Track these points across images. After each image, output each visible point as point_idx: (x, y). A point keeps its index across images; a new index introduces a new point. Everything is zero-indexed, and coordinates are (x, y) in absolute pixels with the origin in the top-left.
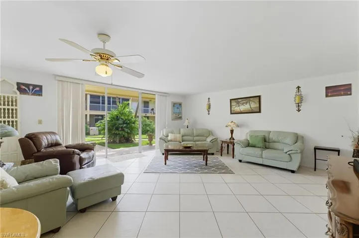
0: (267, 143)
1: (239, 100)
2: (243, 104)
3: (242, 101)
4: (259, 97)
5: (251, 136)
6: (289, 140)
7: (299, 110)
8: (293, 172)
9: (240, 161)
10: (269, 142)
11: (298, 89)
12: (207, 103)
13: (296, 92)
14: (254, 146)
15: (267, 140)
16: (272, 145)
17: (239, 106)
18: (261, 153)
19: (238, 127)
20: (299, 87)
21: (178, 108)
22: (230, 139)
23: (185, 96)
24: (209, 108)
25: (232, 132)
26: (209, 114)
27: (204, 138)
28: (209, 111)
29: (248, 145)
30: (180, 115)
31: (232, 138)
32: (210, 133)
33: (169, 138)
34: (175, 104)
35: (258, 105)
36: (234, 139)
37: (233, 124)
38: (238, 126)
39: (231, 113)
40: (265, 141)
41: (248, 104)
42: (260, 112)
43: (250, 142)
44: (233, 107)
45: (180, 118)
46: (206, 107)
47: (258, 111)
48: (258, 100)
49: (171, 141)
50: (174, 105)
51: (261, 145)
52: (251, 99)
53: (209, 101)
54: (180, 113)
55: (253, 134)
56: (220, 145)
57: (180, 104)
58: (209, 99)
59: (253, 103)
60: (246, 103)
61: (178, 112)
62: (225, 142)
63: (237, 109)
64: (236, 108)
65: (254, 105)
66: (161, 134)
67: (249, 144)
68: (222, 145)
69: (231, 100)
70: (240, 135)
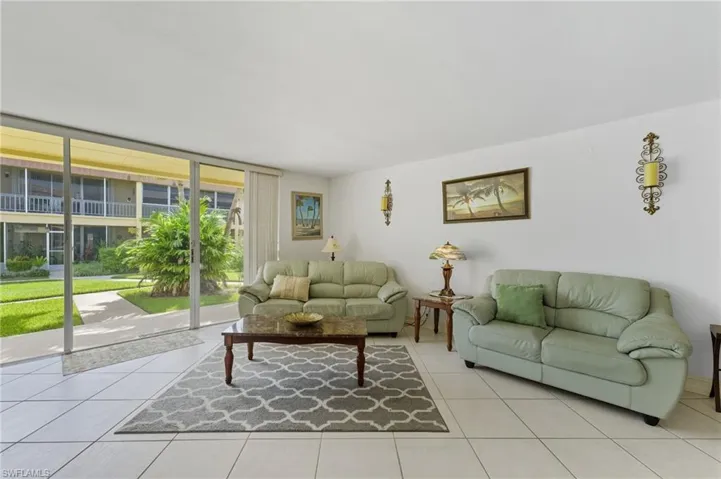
0: (552, 312)
1: (466, 183)
2: (477, 195)
3: (475, 185)
4: (525, 172)
5: (502, 289)
6: (625, 304)
7: (652, 210)
8: (652, 421)
9: (470, 365)
10: (555, 308)
11: (651, 143)
12: (383, 193)
13: (644, 153)
14: (512, 321)
15: (551, 300)
16: (566, 315)
17: (467, 200)
18: (535, 346)
19: (465, 259)
20: (652, 137)
21: (310, 209)
22: (442, 293)
23: (329, 179)
24: (389, 206)
25: (447, 271)
26: (388, 223)
27: (372, 289)
28: (387, 216)
29: (494, 315)
30: (316, 228)
31: (447, 290)
32: (391, 274)
33: (274, 290)
34: (301, 197)
35: (521, 196)
36: (451, 293)
37: (449, 250)
38: (463, 257)
39: (446, 221)
40: (545, 303)
41: (492, 195)
42: (526, 215)
43: (500, 306)
44: (451, 203)
45: (318, 234)
46: (380, 204)
47: (521, 213)
48: (522, 182)
49: (277, 297)
50: (299, 199)
51: (533, 317)
52: (501, 179)
53: (388, 189)
54: (318, 222)
55: (509, 281)
56: (414, 311)
57: (317, 199)
58: (388, 182)
59: (506, 190)
60: (488, 193)
61: (311, 217)
62: (428, 303)
63: (462, 208)
64: (458, 207)
65: (510, 197)
66: (258, 277)
67: (496, 311)
68: (419, 309)
69: (445, 184)
70: (471, 283)
